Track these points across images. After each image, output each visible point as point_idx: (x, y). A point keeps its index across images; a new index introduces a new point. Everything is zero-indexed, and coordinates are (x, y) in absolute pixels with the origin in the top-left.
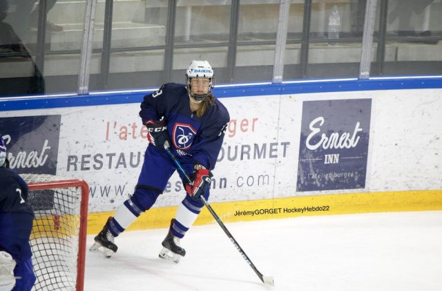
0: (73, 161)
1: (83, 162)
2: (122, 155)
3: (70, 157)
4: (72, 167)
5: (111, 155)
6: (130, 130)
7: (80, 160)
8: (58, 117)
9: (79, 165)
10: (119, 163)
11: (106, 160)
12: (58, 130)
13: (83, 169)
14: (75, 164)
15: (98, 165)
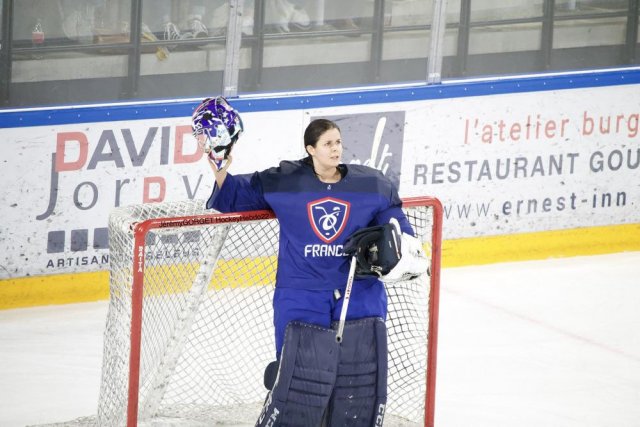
0: (421, 171)
1: (435, 173)
2: (486, 163)
3: (418, 167)
4: (420, 180)
5: (471, 164)
6: (496, 130)
7: (430, 170)
8: (401, 114)
9: (429, 177)
10: (482, 174)
11: (464, 170)
12: (401, 130)
13: (434, 182)
14: (423, 176)
15: (454, 177)
